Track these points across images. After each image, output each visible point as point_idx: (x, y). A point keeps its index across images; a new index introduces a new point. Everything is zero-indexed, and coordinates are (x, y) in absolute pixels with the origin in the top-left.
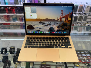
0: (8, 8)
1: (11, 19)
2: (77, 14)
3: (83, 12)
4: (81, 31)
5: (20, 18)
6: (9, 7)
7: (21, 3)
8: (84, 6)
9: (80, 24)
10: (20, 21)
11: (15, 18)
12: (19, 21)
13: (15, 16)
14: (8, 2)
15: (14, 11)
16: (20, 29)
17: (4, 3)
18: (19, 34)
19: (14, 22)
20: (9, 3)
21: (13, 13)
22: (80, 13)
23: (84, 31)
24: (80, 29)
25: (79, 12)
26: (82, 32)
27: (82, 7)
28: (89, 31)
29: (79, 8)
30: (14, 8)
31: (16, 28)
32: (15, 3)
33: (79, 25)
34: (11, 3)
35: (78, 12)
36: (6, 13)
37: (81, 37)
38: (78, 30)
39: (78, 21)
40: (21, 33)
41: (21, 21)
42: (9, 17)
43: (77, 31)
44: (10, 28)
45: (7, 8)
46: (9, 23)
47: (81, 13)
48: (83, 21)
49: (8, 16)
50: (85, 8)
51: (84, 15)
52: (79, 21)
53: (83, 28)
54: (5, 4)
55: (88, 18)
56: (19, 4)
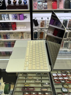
5: (4, 36)
7: (5, 19)
12: (3, 39)
16: (4, 47)
18: (4, 54)
22: (70, 29)
24: (70, 46)
25: (68, 27)
39: (68, 38)
40: (5, 52)
41: (6, 39)
43: (68, 48)
52: (69, 38)
56: (3, 19)
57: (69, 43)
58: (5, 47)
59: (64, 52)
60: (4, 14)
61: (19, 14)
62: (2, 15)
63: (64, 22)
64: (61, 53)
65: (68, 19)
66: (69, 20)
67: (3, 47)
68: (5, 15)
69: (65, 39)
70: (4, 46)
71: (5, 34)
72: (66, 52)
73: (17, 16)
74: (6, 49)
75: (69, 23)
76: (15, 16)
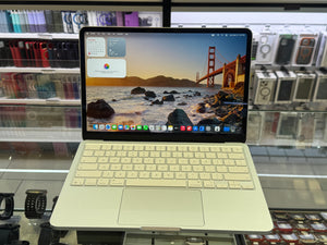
0: (21, 44)
1: (32, 87)
3: (314, 65)
4: (310, 138)
5: (65, 86)
6: (25, 40)
7: (71, 28)
8: (317, 39)
9: (306, 109)
10: (67, 97)
11: (47, 85)
12: (62, 98)
13: (48, 78)
14: (22, 23)
15: (44, 56)
16: (64, 128)
17: (6, 26)
19: (43, 101)
20: (26, 28)
21: (41, 66)
22: (302, 69)
23: (322, 139)
24: (304, 129)
25: (297, 62)
26: (313, 145)
27: (311, 42)
29: (297, 46)
30: (44, 46)
31: (50, 126)
32: (50, 28)
34: (35, 28)
36: (12, 64)
37: (312, 165)
38: (299, 134)
39: (294, 100)
40: (68, 143)
41: (72, 97)
42: (23, 81)
43: (295, 138)
45: (17, 46)
46: (22, 107)
47: (309, 65)
48: (315, 100)
49: (19, 77)
50: (321, 49)
51: (320, 74)
52: (299, 100)
53: (317, 129)
54: (11, 29)
56: (66, 30)
57: (298, 118)
58: (67, 126)
59: (282, 150)
60: (71, 12)
61: (124, 14)
62: (63, 14)
63: (281, 42)
64: (269, 156)
65: (298, 33)
66: (302, 35)
67: (61, 125)
68: (73, 15)
69: (286, 102)
70: (64, 122)
71: (69, 79)
72: (287, 150)
73: (115, 19)
74: (70, 133)
75: (300, 49)
76: (107, 19)
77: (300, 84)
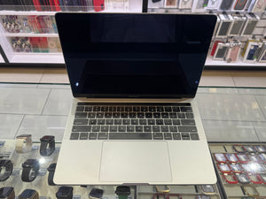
1: (50, 26)
2: (230, 16)
3: (246, 10)
4: (235, 60)
9: (235, 41)
15: (56, 3)
21: (55, 11)
22: (237, 13)
23: (242, 60)
24: (232, 54)
25: (235, 9)
28: (255, 60)
33: (232, 44)
35: (233, 10)
36: (34, 10)
38: (228, 57)
39: (229, 35)
42: (43, 20)
44: (47, 52)
46: (45, 38)
47: (243, 11)
48: (242, 35)
49: (40, 18)
51: (249, 17)
52: (232, 35)
53: (240, 55)
55: (258, 25)
57: (229, 47)
77: (235, 24)
